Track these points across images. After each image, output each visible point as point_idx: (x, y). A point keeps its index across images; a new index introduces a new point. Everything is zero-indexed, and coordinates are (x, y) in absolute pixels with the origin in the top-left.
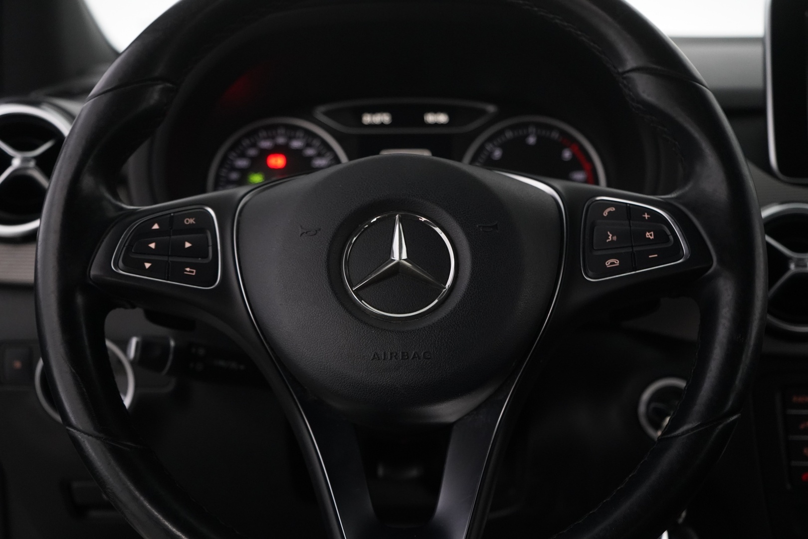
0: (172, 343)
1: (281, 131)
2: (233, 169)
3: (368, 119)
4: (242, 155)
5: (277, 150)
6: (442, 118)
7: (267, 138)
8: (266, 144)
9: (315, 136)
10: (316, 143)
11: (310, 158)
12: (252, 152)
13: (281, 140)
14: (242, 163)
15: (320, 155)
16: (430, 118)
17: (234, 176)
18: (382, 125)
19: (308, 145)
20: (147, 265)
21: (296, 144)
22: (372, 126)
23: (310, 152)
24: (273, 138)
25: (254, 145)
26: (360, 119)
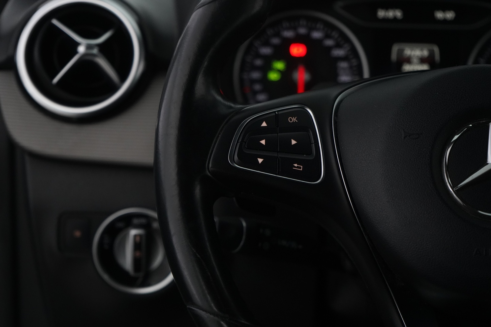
0: (244, 224)
1: (303, 22)
2: (258, 56)
3: (381, 14)
4: (267, 44)
5: (299, 40)
6: (450, 15)
7: (288, 29)
8: (288, 34)
9: (334, 28)
10: (335, 34)
11: (329, 49)
12: (276, 41)
13: (302, 31)
14: (266, 51)
15: (338, 46)
16: (439, 15)
17: (258, 62)
18: (395, 19)
19: (327, 36)
20: (260, 160)
21: (317, 35)
22: (386, 20)
23: (329, 42)
24: (295, 28)
25: (277, 35)
26: (375, 13)
